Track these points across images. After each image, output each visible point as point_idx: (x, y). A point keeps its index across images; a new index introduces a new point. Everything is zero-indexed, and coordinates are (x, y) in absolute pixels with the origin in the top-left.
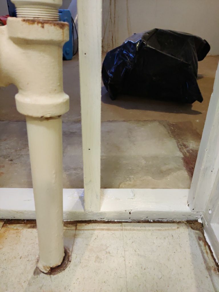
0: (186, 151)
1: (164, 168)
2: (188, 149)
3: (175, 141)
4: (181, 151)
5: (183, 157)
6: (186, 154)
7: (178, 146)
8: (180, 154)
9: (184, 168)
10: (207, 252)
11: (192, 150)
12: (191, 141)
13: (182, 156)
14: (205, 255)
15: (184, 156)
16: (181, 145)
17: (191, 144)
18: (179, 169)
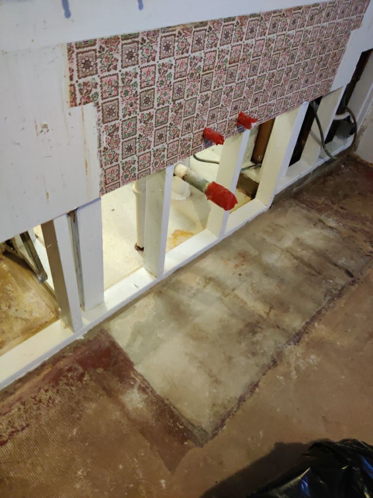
0: (137, 379)
1: (140, 339)
2: (137, 386)
3: (158, 393)
4: (141, 375)
6: (134, 374)
7: (149, 384)
8: (139, 368)
9: (125, 350)
11: (132, 386)
13: (135, 367)
15: (134, 369)
16: (146, 387)
18: (129, 346)
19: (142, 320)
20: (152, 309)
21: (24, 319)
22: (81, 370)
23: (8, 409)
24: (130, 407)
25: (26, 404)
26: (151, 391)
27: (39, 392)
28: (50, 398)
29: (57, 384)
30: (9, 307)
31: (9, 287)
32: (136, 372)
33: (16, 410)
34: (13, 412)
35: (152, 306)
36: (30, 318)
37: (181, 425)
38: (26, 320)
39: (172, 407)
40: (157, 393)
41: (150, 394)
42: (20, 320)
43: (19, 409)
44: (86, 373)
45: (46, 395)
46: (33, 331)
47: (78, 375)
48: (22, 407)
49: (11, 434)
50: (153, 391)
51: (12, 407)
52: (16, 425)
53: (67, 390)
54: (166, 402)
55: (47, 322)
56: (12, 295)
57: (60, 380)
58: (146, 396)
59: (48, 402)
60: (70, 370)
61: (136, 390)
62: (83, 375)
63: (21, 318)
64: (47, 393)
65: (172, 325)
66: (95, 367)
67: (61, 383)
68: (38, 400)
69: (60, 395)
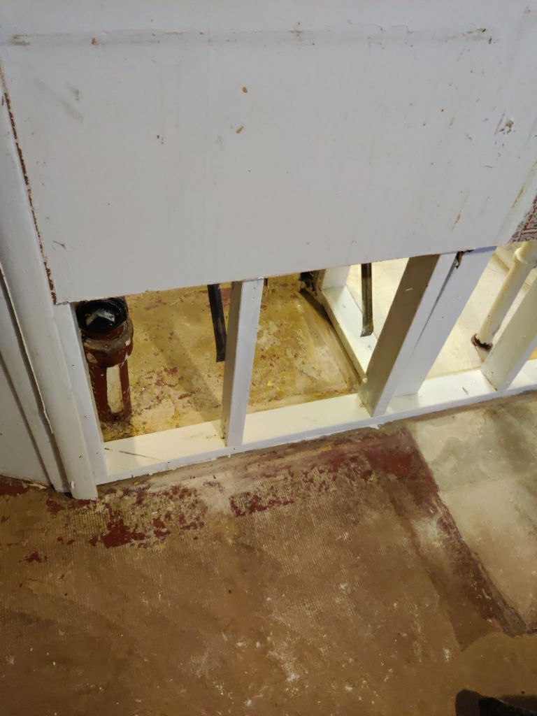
2: (437, 518)
4: (446, 507)
5: (438, 493)
8: (445, 497)
9: (430, 466)
11: (431, 516)
12: (437, 544)
13: (440, 494)
15: (437, 496)
16: (450, 525)
17: (436, 536)
19: (461, 439)
20: (478, 429)
21: (309, 377)
22: (368, 466)
23: (273, 473)
24: (422, 539)
25: (295, 476)
26: (455, 533)
27: (312, 469)
28: (324, 482)
29: (336, 470)
30: (295, 356)
31: (300, 333)
32: (440, 500)
33: (282, 477)
34: (278, 478)
35: (479, 426)
36: (318, 379)
37: (488, 594)
38: (313, 379)
39: (480, 566)
40: (464, 539)
41: (453, 535)
42: (305, 376)
43: (286, 478)
44: (373, 472)
45: (320, 477)
46: (319, 394)
47: (363, 471)
48: (290, 478)
49: (272, 503)
50: (457, 533)
51: (278, 473)
52: (279, 495)
53: (346, 482)
54: (473, 555)
55: (336, 391)
56: (301, 343)
57: (340, 467)
58: (447, 536)
59: (321, 486)
60: (354, 459)
61: (434, 523)
62: (369, 473)
63: (307, 374)
64: (321, 475)
65: (503, 462)
66: (386, 470)
67: (340, 470)
68: (309, 477)
69: (336, 484)
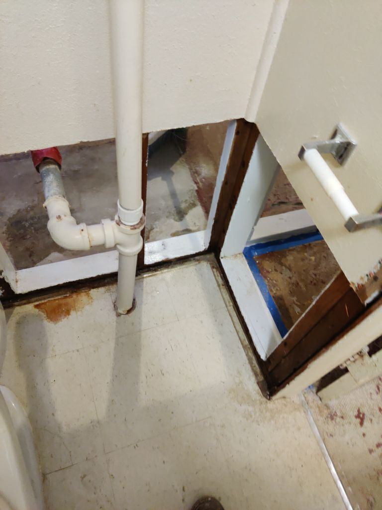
0: (199, 181)
1: (182, 207)
4: (194, 181)
6: (199, 184)
7: (191, 174)
8: (194, 186)
10: (218, 276)
12: (204, 165)
13: (196, 188)
14: (217, 278)
16: (194, 173)
17: (203, 169)
18: (195, 205)
26: (192, 169)
58: (198, 169)
61: (203, 175)
